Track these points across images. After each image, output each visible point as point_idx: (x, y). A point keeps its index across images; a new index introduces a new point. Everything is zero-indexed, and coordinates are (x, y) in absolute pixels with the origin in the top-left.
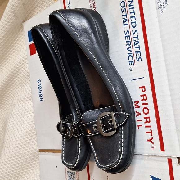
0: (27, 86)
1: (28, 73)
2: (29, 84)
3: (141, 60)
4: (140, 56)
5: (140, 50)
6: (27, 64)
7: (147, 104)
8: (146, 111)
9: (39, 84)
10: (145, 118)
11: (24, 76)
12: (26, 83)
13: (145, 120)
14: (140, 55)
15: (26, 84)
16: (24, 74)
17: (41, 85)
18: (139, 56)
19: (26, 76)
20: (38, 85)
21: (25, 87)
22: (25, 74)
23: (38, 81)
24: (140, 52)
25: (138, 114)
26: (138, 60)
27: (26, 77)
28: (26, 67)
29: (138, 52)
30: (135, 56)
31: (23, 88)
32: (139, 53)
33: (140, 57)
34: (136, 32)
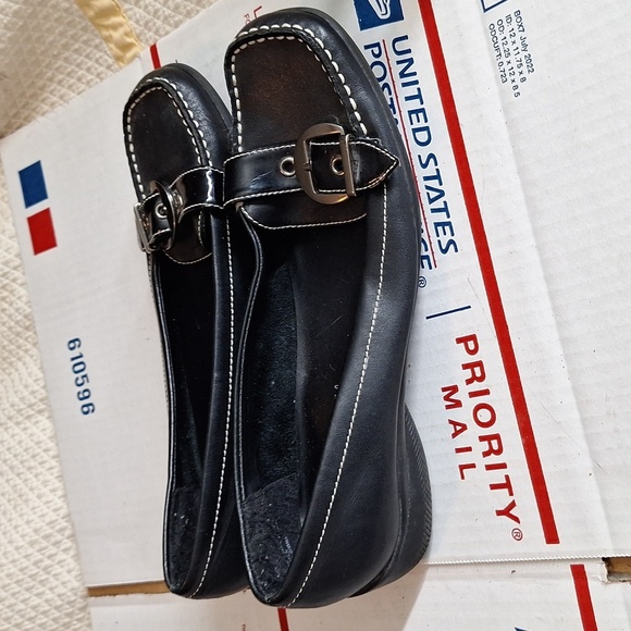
0: (24, 364)
1: (26, 316)
2: (32, 357)
3: (456, 251)
4: (452, 238)
5: (448, 216)
6: (22, 285)
7: (486, 392)
8: (484, 416)
9: (76, 353)
10: (482, 439)
11: (10, 328)
12: (21, 353)
13: (485, 446)
14: (453, 235)
15: (19, 359)
16: (12, 324)
17: (81, 356)
18: (449, 237)
19: (19, 329)
20: (73, 359)
21: (17, 370)
22: (17, 322)
23: (71, 342)
24: (449, 224)
25: (459, 428)
26: (445, 251)
27: (18, 334)
28: (19, 298)
29: (443, 224)
30: (434, 239)
31: (10, 374)
32: (447, 228)
33: (451, 242)
34: (432, 160)
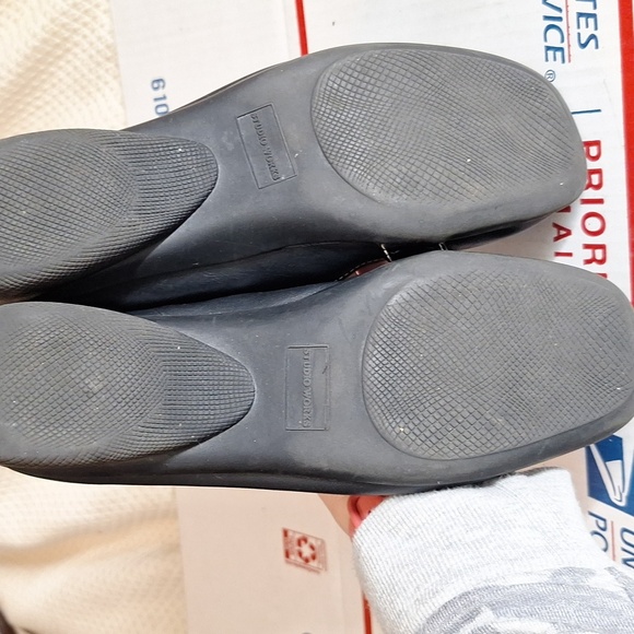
1: (108, 47)
2: (112, 89)
3: (597, 47)
4: (595, 33)
5: (595, 7)
7: (600, 201)
8: (593, 224)
9: (159, 93)
10: (587, 246)
11: (91, 57)
12: (101, 84)
13: (588, 254)
14: (596, 29)
15: (99, 90)
16: (93, 52)
17: (164, 98)
19: (100, 59)
20: (156, 100)
22: (98, 52)
23: (154, 81)
24: (594, 16)
25: (563, 232)
26: (584, 46)
27: (99, 64)
28: (102, 26)
31: (88, 104)
